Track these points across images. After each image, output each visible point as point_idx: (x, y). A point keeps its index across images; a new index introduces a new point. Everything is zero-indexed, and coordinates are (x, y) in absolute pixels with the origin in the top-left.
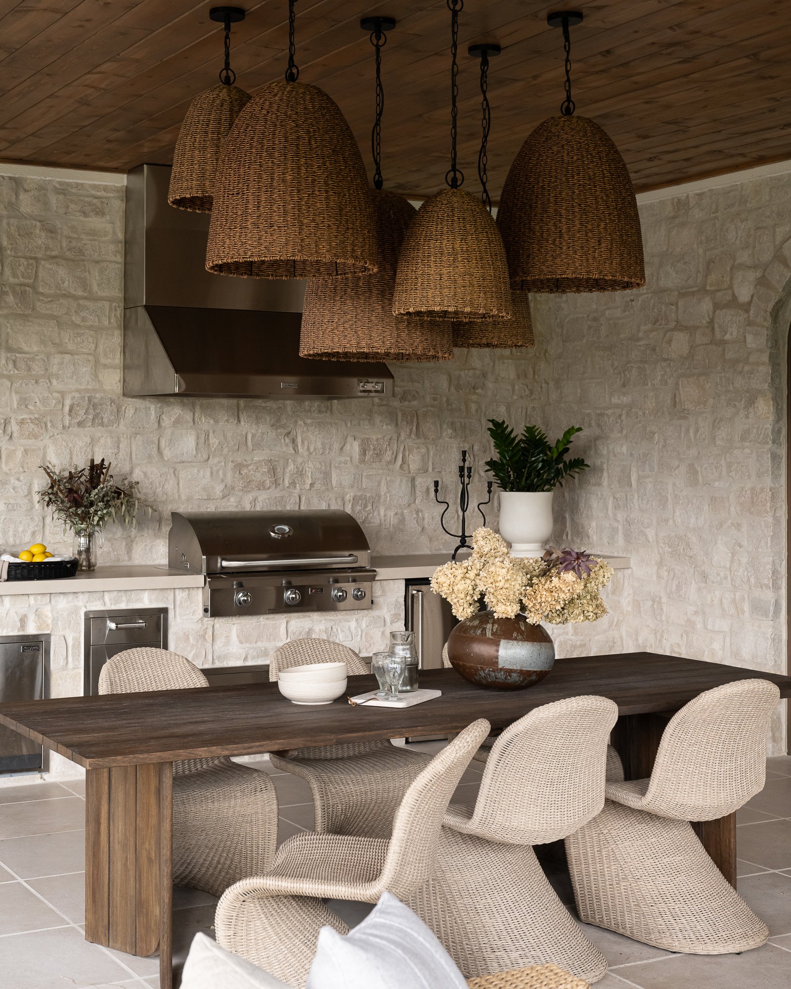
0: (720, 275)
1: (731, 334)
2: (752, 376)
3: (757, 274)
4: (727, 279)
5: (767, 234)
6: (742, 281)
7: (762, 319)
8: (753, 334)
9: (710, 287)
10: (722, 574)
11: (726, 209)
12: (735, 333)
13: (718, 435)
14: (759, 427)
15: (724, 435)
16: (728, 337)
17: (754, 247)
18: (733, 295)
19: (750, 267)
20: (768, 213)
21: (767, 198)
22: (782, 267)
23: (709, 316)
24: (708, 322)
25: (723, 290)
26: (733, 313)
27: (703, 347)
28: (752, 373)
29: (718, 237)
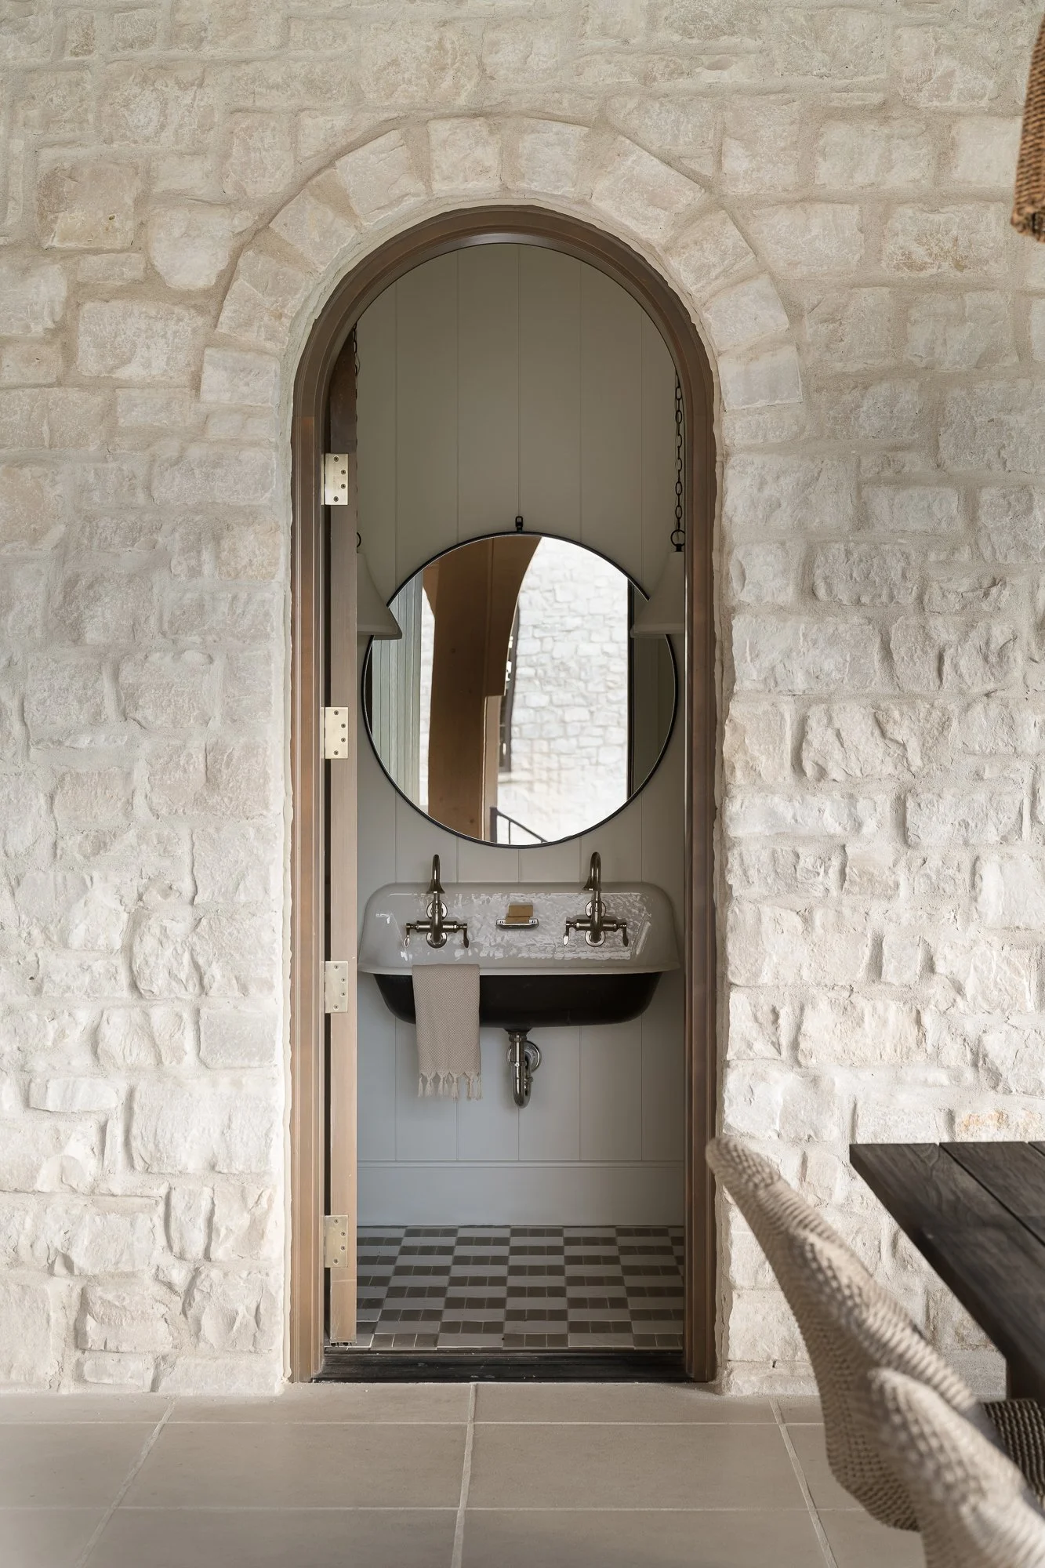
0: (101, 214)
1: (147, 365)
2: (219, 471)
3: (236, 222)
4: (126, 226)
5: (274, 129)
6: (186, 234)
7: (263, 335)
8: (225, 369)
9: (63, 239)
10: (99, 967)
11: (114, 48)
12: (159, 364)
13: (92, 617)
14: (235, 598)
15: (108, 615)
16: (131, 371)
17: (226, 156)
18: (150, 267)
19: (211, 204)
20: (276, 77)
21: (274, 40)
22: (330, 214)
23: (52, 313)
24: (46, 330)
25: (109, 251)
26: (153, 313)
27: (28, 391)
28: (216, 464)
29: (91, 117)
